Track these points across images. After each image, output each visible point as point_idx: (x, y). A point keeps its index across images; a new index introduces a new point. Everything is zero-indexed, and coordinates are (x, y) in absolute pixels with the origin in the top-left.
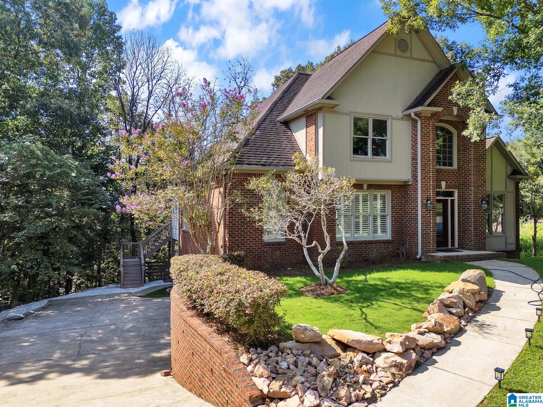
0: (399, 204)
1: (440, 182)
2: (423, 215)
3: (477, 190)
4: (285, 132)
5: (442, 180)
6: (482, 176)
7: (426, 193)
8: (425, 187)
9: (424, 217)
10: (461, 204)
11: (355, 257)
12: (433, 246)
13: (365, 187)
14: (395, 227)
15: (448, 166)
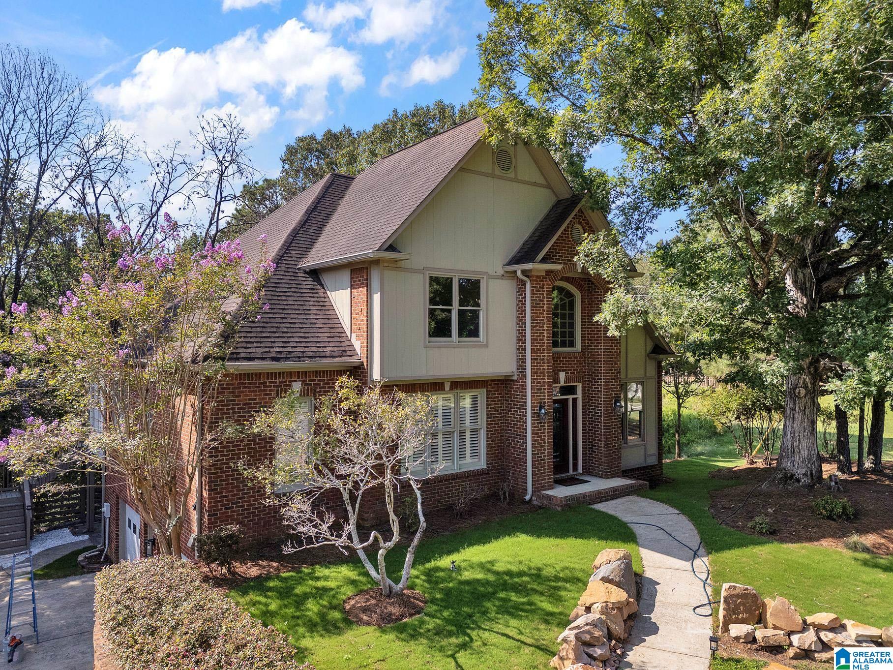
0: (498, 411)
1: (558, 374)
2: (534, 430)
3: (608, 385)
4: (314, 289)
5: (560, 371)
6: (615, 364)
7: (539, 396)
8: (537, 386)
9: (537, 434)
10: (586, 406)
11: (432, 504)
12: (548, 479)
13: (447, 387)
14: (492, 447)
15: (569, 347)
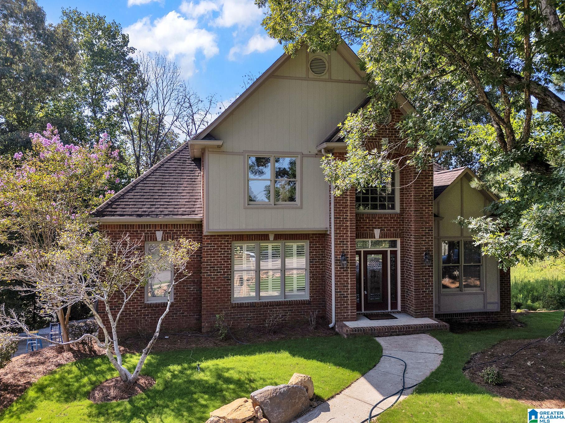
0: (319, 257)
2: (337, 273)
3: (418, 241)
5: (376, 228)
6: (426, 223)
7: (342, 247)
8: (340, 239)
9: (339, 276)
10: (404, 257)
12: (351, 312)
13: (271, 237)
14: (313, 284)
